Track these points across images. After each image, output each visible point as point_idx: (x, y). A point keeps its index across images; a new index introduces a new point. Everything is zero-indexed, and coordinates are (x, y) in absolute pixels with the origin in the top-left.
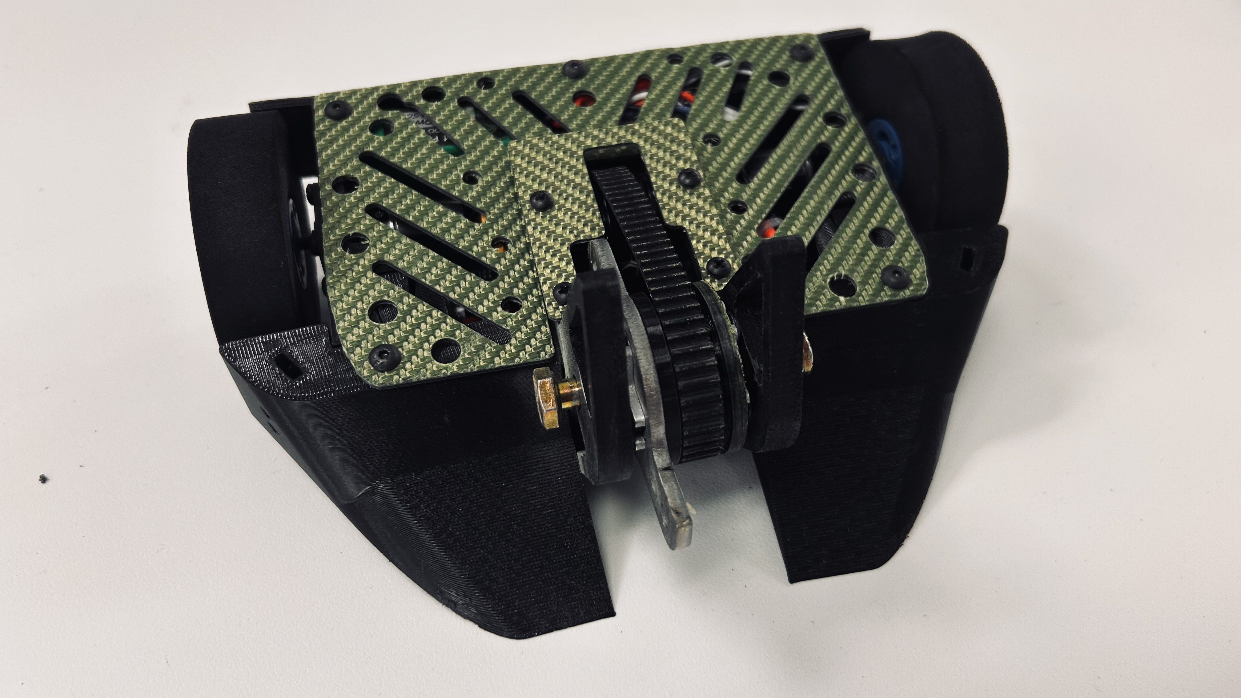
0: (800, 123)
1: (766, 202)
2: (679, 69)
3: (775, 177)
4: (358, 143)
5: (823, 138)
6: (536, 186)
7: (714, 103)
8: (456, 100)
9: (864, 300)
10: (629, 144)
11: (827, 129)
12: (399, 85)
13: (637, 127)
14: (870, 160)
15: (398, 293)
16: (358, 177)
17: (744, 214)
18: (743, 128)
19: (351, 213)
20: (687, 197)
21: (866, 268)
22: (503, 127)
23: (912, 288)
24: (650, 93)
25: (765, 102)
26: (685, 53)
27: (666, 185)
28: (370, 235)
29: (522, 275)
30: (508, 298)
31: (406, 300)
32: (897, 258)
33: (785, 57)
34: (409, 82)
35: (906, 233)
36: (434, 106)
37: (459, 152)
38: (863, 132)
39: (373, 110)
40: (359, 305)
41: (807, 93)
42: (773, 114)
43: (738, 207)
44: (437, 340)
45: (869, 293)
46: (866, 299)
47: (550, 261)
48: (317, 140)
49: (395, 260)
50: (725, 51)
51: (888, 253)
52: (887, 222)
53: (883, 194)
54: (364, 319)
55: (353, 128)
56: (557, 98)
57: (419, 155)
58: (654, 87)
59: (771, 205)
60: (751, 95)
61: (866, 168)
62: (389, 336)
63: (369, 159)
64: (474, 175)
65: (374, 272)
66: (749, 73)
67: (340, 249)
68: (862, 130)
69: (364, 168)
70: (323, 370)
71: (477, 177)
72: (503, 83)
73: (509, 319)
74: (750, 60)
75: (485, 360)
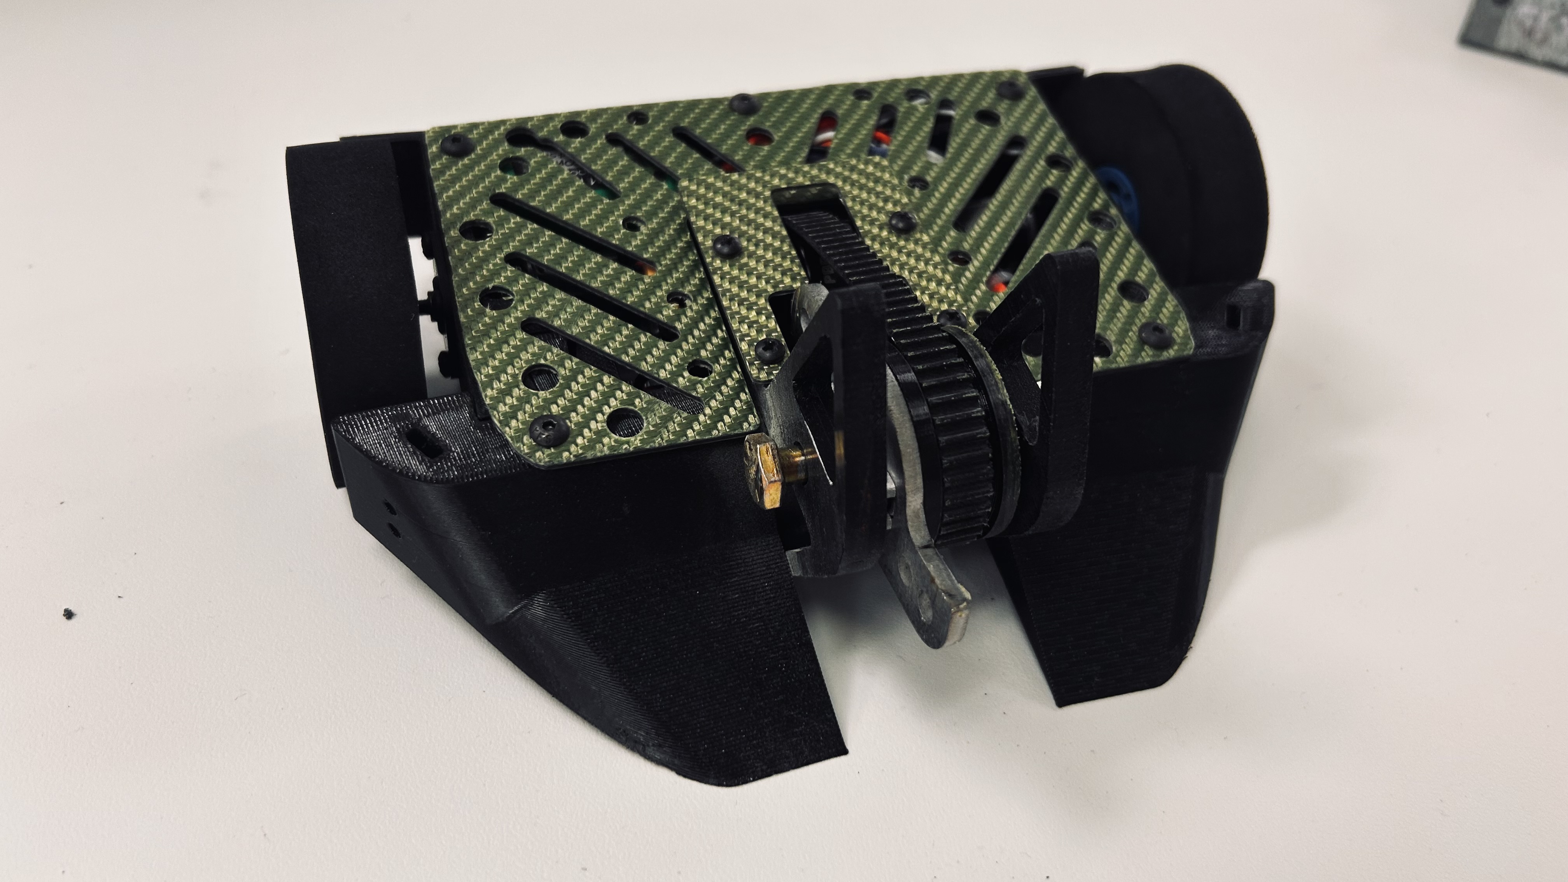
0: (1019, 166)
1: (993, 251)
2: (869, 106)
3: (999, 226)
4: (487, 183)
5: (1049, 183)
6: (718, 231)
7: (915, 144)
8: (604, 137)
9: (1123, 360)
10: (825, 184)
11: (1052, 174)
12: (531, 119)
13: (831, 166)
14: (1106, 206)
15: (556, 356)
16: (492, 222)
17: (969, 266)
18: (953, 171)
19: (487, 263)
20: (902, 243)
21: (1119, 325)
22: (665, 167)
23: (1176, 347)
24: (838, 132)
25: (976, 143)
26: (874, 89)
27: (875, 231)
28: (515, 289)
29: (708, 334)
30: (694, 361)
31: (568, 363)
32: (1154, 315)
33: (991, 95)
34: (543, 116)
35: (1159, 286)
36: (577, 142)
37: (613, 194)
38: (1093, 176)
39: (501, 146)
40: (510, 370)
41: (1023, 134)
42: (987, 156)
43: (960, 258)
44: (612, 410)
45: (1128, 353)
46: (1125, 360)
47: (746, 315)
48: (434, 179)
49: (549, 318)
50: (921, 88)
51: (1143, 309)
52: (1136, 274)
53: (1127, 245)
54: (518, 386)
55: (479, 167)
56: (727, 135)
57: (565, 198)
58: (842, 125)
59: (999, 256)
60: (957, 135)
61: (1101, 217)
62: (552, 407)
63: (501, 201)
64: (634, 222)
65: (525, 331)
66: (951, 113)
67: (477, 305)
68: (1092, 175)
69: (498, 212)
70: (470, 448)
71: (639, 224)
72: (659, 118)
73: (699, 385)
74: (951, 97)
75: (674, 433)
